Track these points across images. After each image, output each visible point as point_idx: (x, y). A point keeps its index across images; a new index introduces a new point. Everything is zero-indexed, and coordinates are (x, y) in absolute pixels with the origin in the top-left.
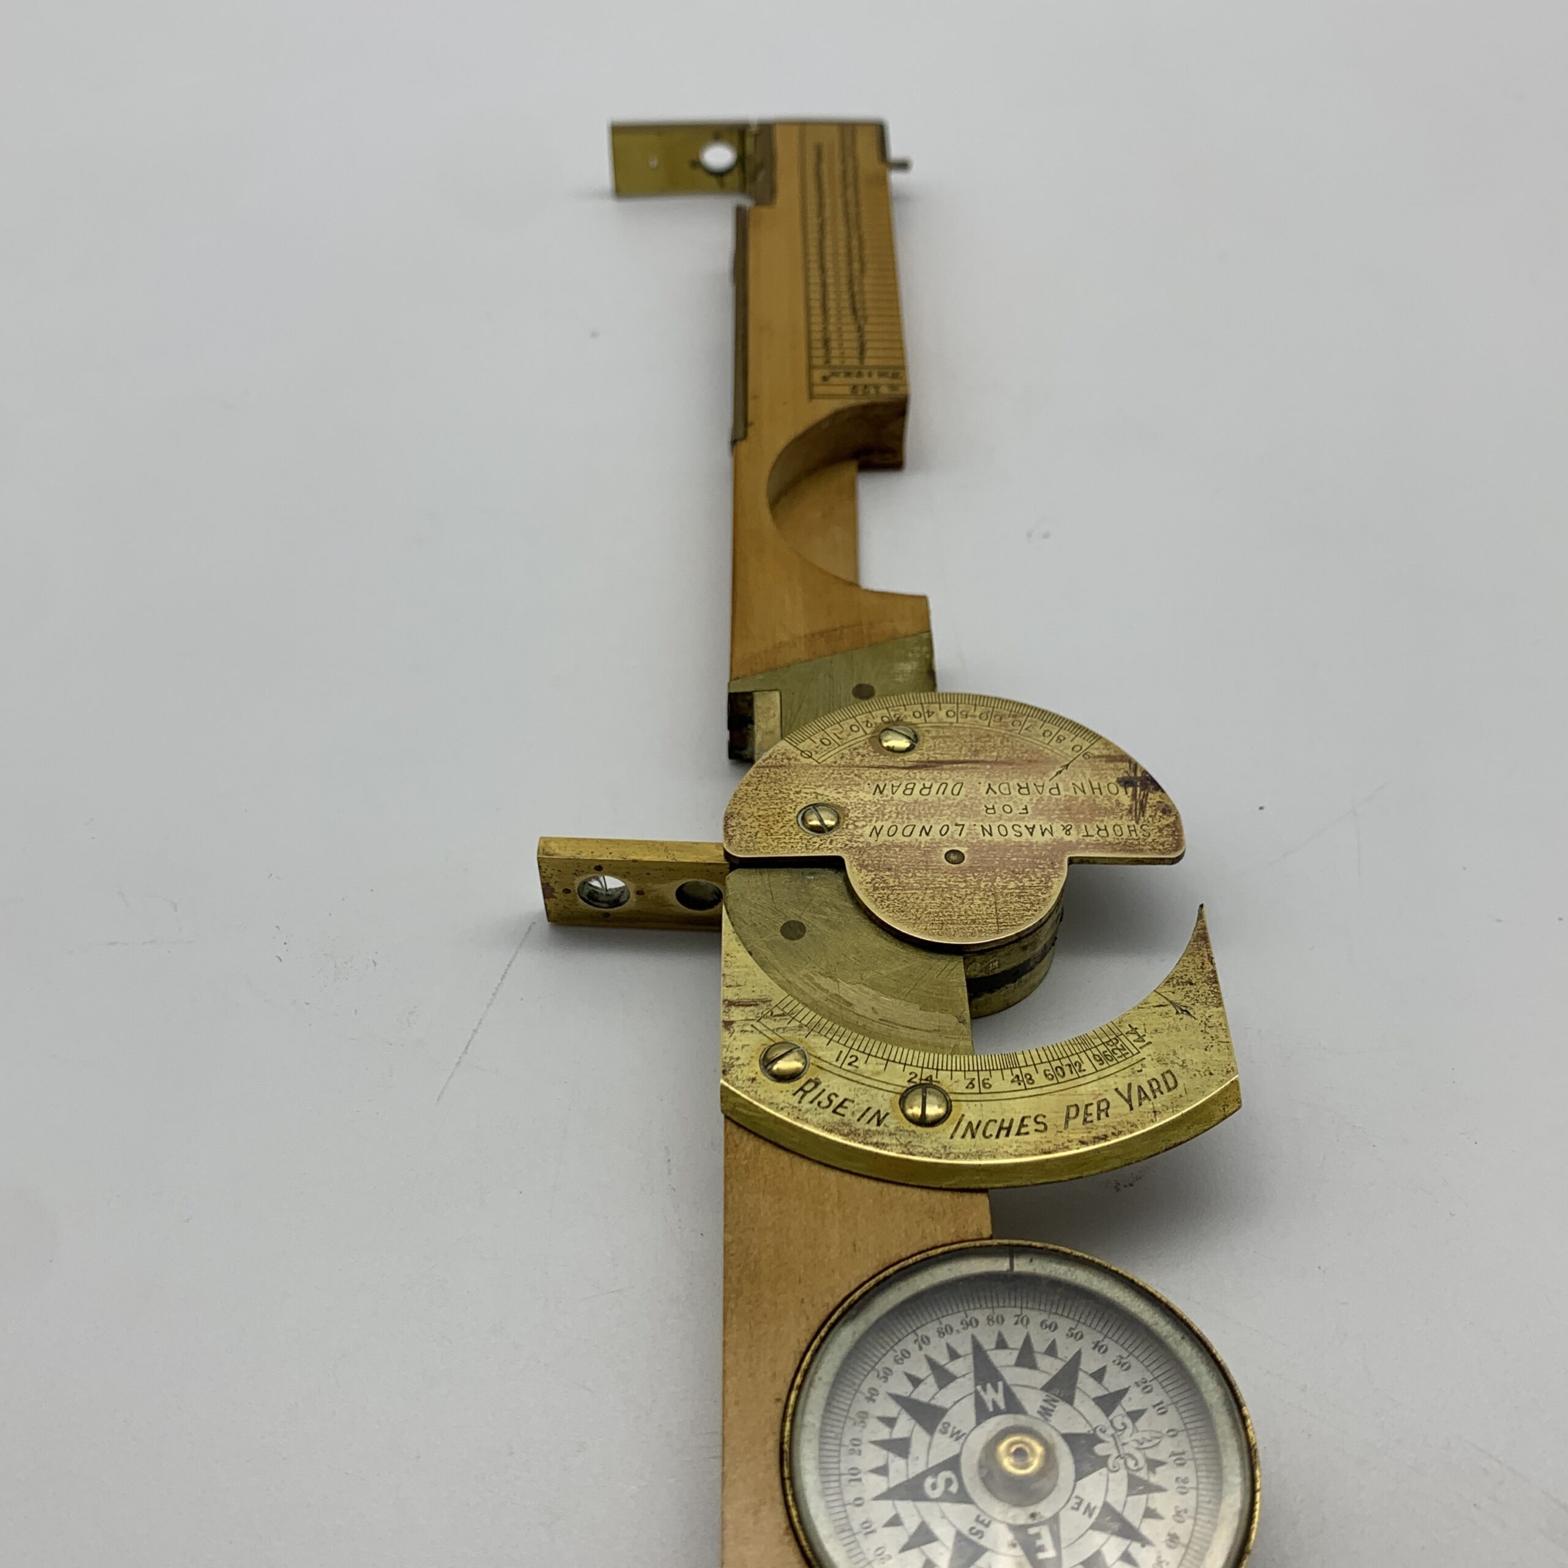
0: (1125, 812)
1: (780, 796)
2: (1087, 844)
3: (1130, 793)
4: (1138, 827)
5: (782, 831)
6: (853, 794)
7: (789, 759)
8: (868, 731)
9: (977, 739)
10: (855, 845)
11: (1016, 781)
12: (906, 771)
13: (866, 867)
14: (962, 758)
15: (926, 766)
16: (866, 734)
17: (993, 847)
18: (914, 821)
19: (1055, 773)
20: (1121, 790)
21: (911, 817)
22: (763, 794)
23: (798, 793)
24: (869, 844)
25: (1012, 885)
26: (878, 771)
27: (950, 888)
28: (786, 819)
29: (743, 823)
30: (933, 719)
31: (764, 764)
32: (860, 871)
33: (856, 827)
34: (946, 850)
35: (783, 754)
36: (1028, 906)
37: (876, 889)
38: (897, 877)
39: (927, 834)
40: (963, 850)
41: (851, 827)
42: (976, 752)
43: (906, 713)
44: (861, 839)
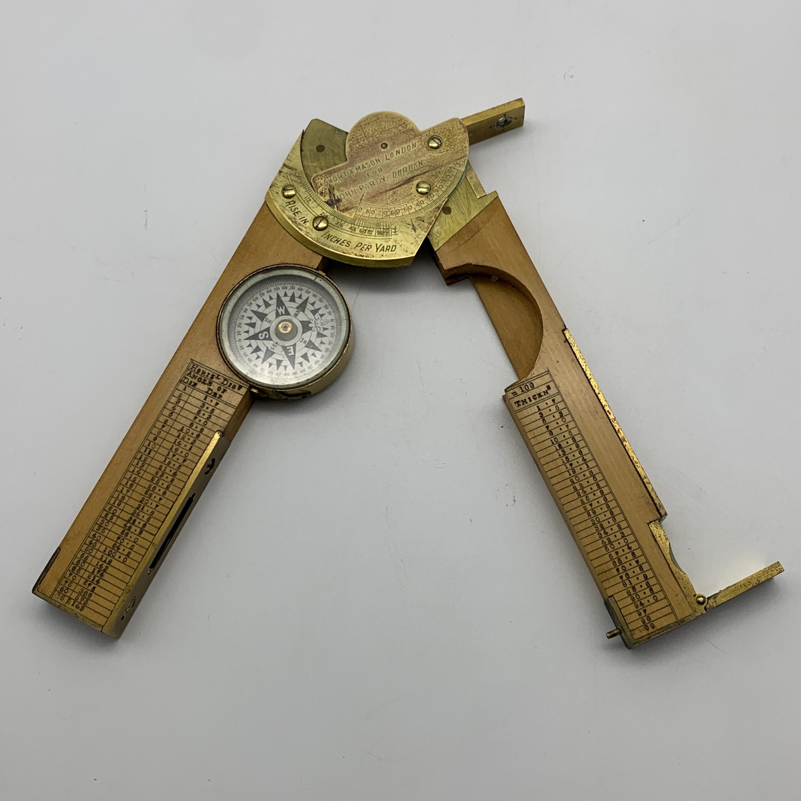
0: (335, 187)
1: (453, 147)
2: (343, 169)
3: (336, 197)
4: (329, 183)
5: (445, 133)
6: (429, 158)
7: (457, 163)
8: (436, 188)
9: (396, 200)
10: (419, 137)
11: (376, 186)
12: (415, 175)
13: (411, 130)
14: (398, 188)
15: (409, 180)
16: (436, 186)
17: (373, 155)
18: (403, 155)
19: (364, 195)
20: (339, 197)
21: (405, 156)
22: (459, 145)
23: (447, 151)
24: (414, 139)
25: (362, 142)
26: (425, 171)
27: (381, 133)
28: (446, 138)
29: (459, 131)
30: (415, 203)
31: (465, 158)
32: (412, 128)
33: (421, 144)
34: (388, 147)
35: (460, 165)
36: (354, 137)
37: (404, 123)
38: (400, 130)
39: (397, 151)
40: (383, 150)
41: (423, 144)
42: (394, 193)
43: (426, 201)
44: (417, 140)
